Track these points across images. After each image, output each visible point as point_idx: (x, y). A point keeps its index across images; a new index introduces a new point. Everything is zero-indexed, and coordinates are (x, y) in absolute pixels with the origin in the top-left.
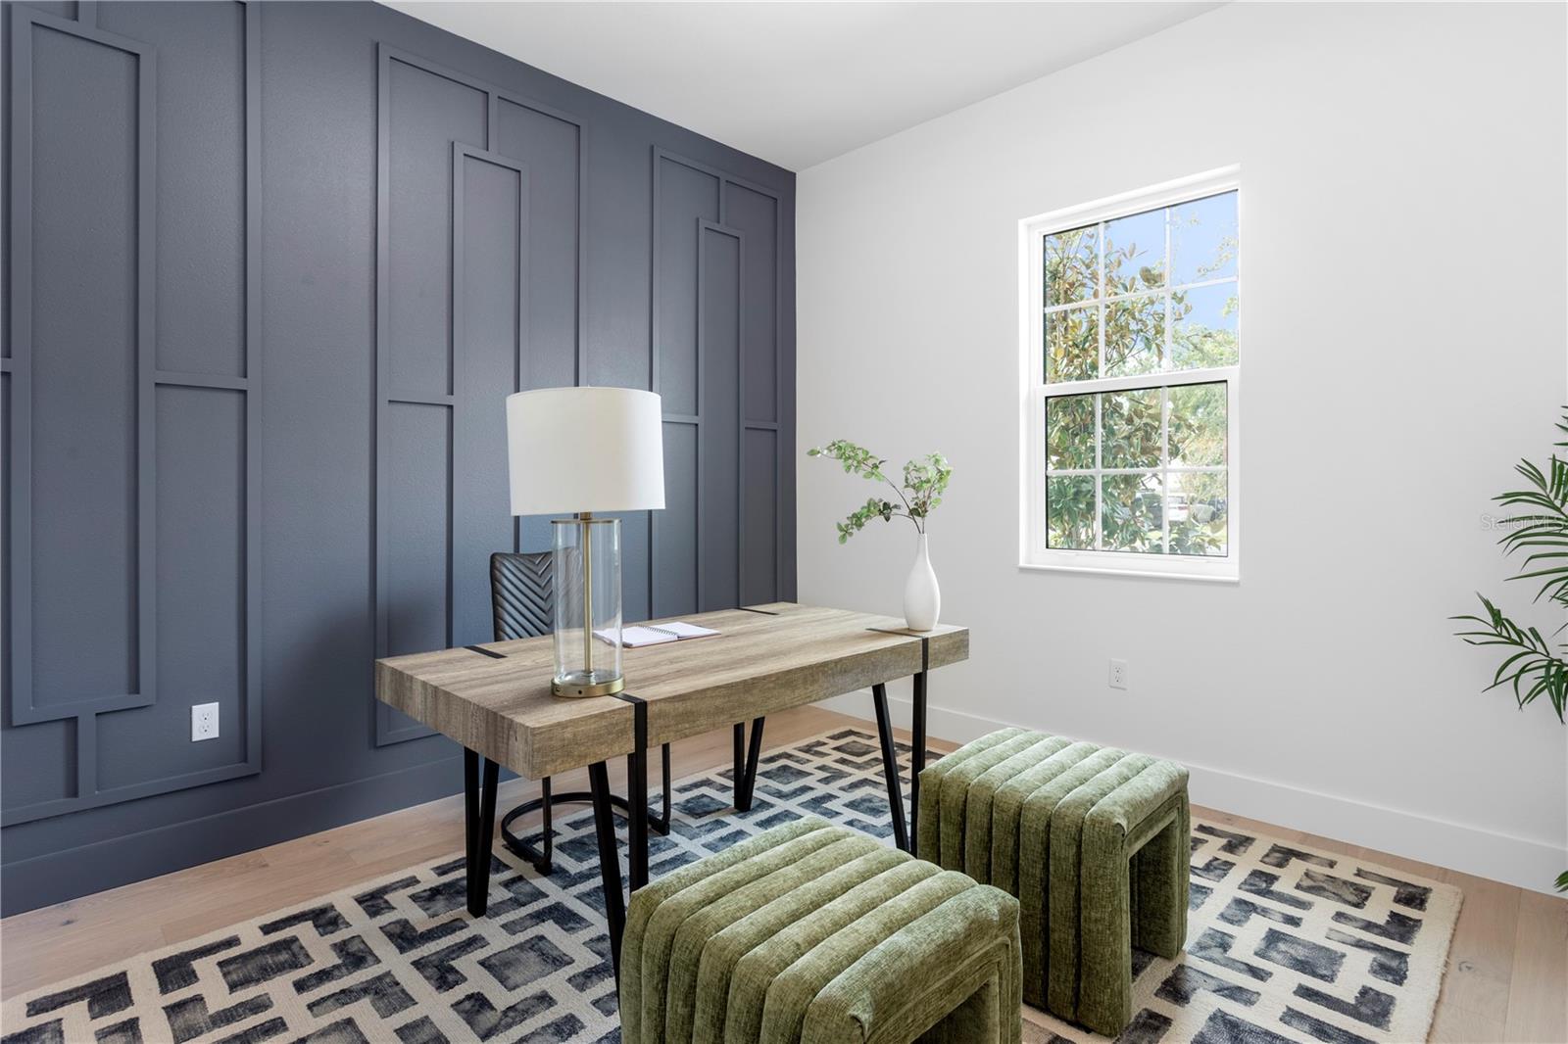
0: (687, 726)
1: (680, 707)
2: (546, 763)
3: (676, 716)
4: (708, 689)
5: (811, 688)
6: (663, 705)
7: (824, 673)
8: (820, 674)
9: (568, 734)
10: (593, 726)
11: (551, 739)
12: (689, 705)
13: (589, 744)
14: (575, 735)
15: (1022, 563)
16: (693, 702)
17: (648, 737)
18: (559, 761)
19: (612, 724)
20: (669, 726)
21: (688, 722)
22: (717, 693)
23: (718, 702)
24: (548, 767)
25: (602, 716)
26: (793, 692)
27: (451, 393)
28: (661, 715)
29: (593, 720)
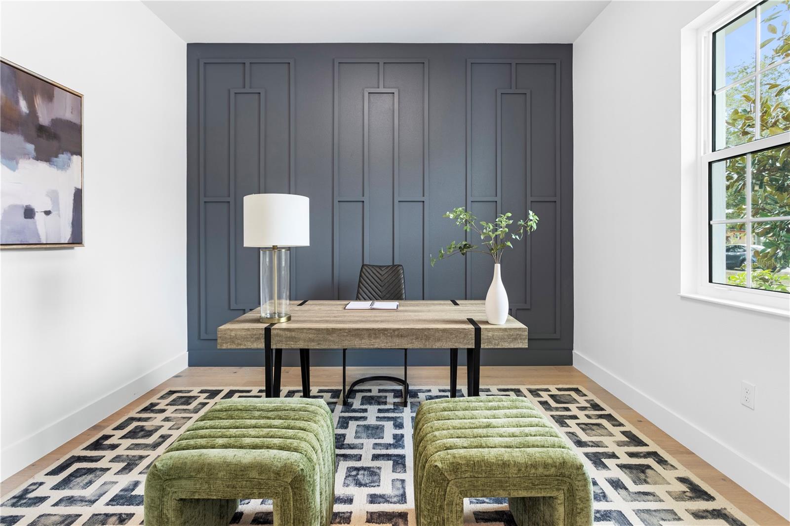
0: (292, 343)
1: (288, 334)
2: (223, 343)
3: (286, 337)
4: (305, 329)
5: (374, 341)
6: (279, 331)
7: (384, 334)
8: (381, 334)
9: (233, 334)
10: (244, 333)
11: (225, 334)
12: (293, 334)
13: (243, 340)
14: (236, 335)
15: (684, 292)
16: (296, 333)
17: (271, 344)
18: (229, 344)
19: (253, 334)
20: (282, 341)
21: (293, 341)
22: (310, 331)
23: (311, 336)
24: (224, 345)
25: (248, 330)
26: (361, 340)
27: (363, 196)
28: (277, 335)
29: (244, 331)
